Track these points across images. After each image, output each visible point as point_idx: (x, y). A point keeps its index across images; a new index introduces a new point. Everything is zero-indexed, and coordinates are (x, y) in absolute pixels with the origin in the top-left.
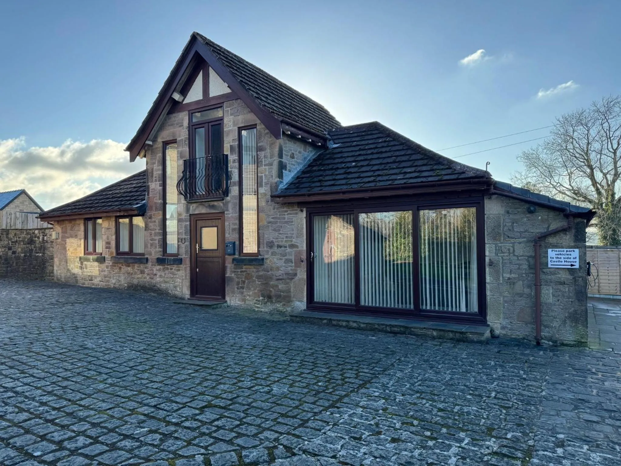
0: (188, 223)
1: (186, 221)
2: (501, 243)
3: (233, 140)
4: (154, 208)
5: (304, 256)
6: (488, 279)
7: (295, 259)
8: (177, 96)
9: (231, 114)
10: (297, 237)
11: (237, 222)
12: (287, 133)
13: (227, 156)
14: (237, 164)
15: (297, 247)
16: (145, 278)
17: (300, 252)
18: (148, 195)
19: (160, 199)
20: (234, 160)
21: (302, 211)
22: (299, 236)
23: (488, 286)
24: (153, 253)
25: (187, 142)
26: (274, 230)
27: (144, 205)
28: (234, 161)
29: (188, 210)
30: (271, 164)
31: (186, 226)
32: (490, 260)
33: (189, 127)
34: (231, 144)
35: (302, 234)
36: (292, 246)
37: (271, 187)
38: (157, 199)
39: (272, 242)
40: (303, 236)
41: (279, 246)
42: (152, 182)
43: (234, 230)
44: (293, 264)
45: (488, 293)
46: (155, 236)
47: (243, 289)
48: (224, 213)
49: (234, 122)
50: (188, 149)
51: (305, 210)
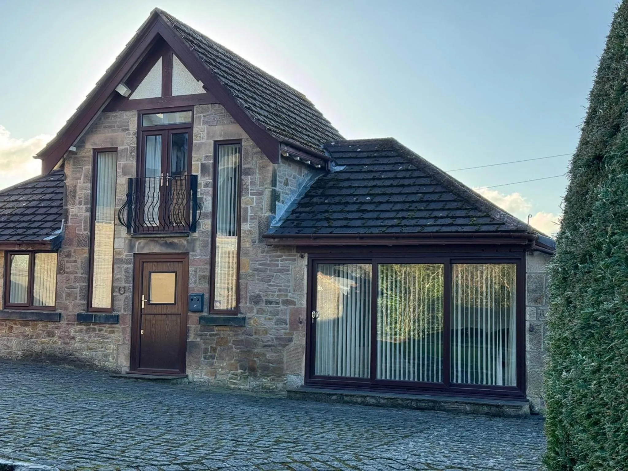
0: (131, 266)
1: (127, 263)
2: (543, 306)
3: (207, 156)
4: (75, 243)
5: (303, 316)
6: (528, 348)
7: (290, 319)
8: (122, 90)
9: (205, 123)
10: (294, 291)
11: (208, 267)
12: (285, 155)
13: (196, 177)
14: (210, 190)
15: (294, 303)
16: (54, 343)
17: (298, 311)
18: (66, 222)
19: (85, 230)
20: (207, 184)
21: (302, 257)
22: (297, 288)
23: (528, 355)
24: (71, 308)
25: (134, 154)
26: (263, 280)
27: (59, 237)
28: (207, 185)
29: (131, 247)
30: (261, 194)
31: (127, 270)
32: (530, 325)
33: (138, 133)
34: (204, 162)
35: (301, 288)
36: (287, 302)
37: (259, 222)
38: (80, 230)
39: (259, 296)
40: (303, 290)
41: (268, 302)
42: (73, 204)
43: (202, 277)
44: (288, 326)
45: (528, 363)
46: (75, 282)
47: (214, 358)
48: (188, 253)
49: (208, 133)
50: (135, 163)
51: (306, 255)
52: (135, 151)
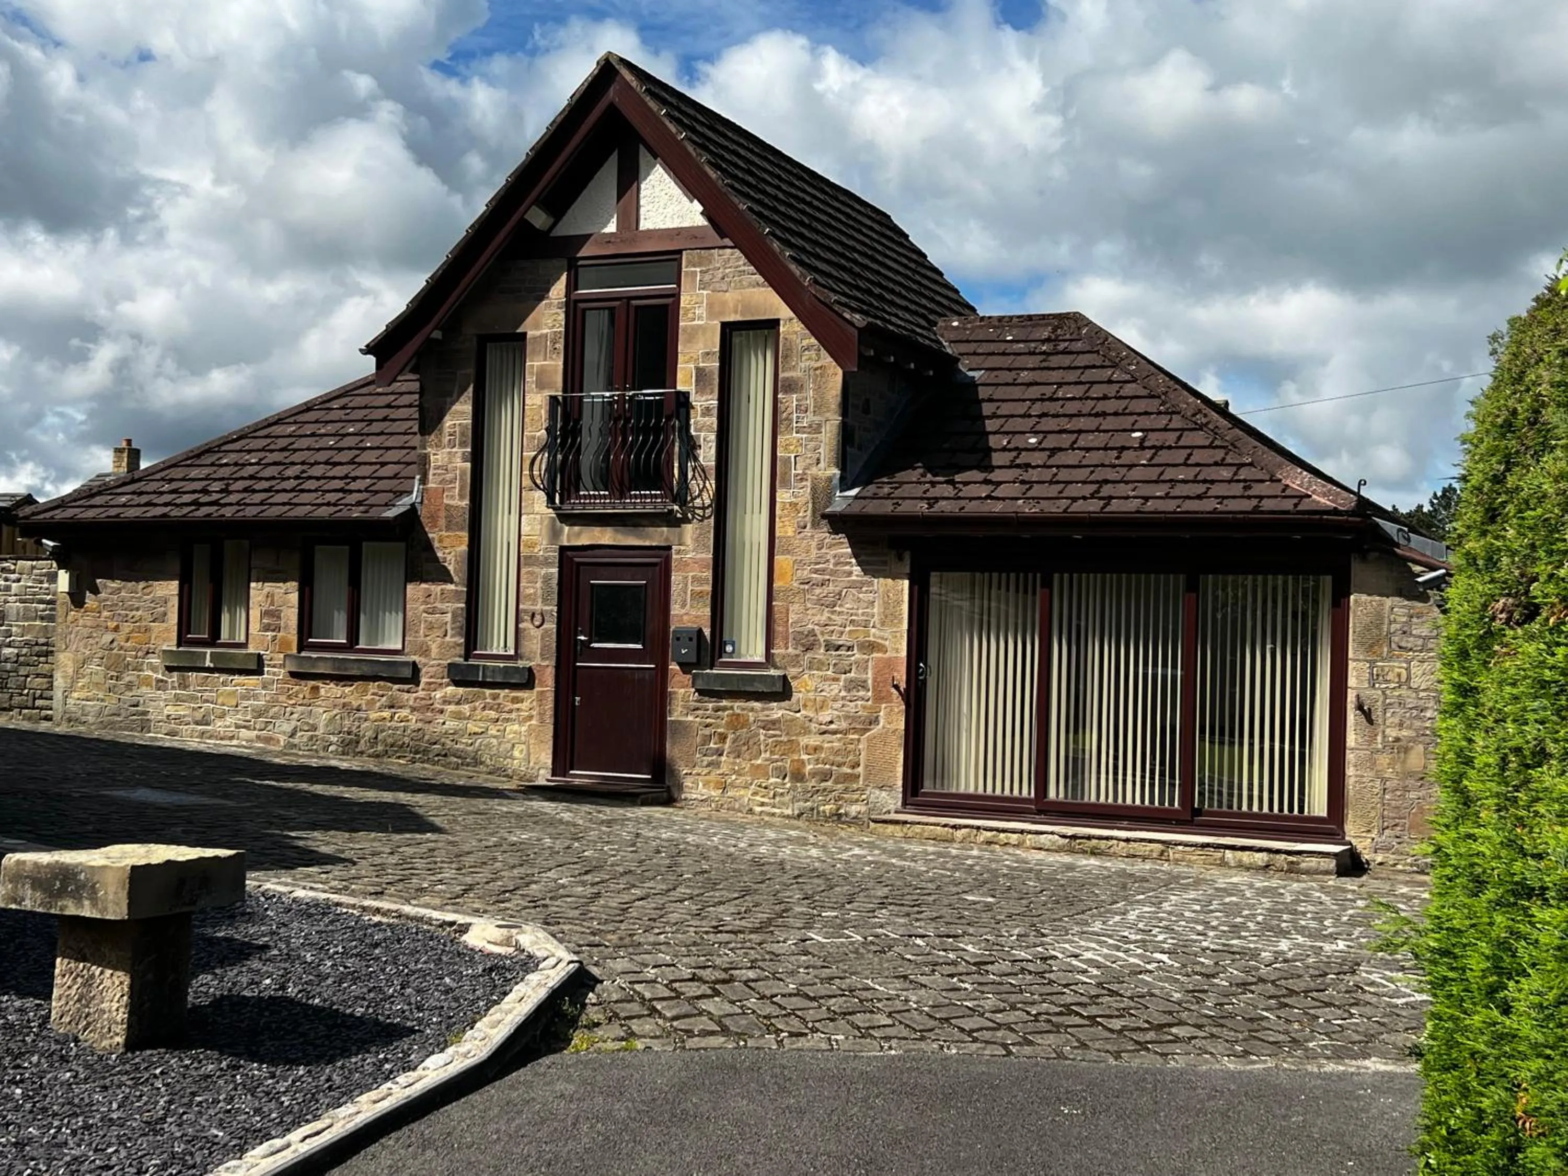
0: (555, 570)
1: (546, 563)
2: (1383, 660)
3: (708, 354)
4: (442, 522)
5: (901, 677)
6: (1351, 739)
7: (875, 680)
8: (538, 218)
9: (704, 285)
10: (883, 624)
11: (708, 574)
12: (867, 354)
13: (686, 395)
14: (713, 421)
15: (881, 648)
16: (404, 720)
17: (890, 664)
18: (424, 481)
19: (462, 497)
20: (708, 409)
21: (900, 558)
22: (888, 618)
23: (1350, 756)
24: (434, 650)
25: (560, 346)
26: (820, 602)
27: (413, 510)
28: (707, 411)
29: (555, 534)
30: (816, 429)
31: (547, 579)
32: (1358, 697)
33: (567, 304)
34: (701, 365)
35: (897, 617)
36: (872, 647)
37: (814, 489)
38: (452, 497)
39: (812, 633)
40: (900, 622)
41: (829, 646)
42: (438, 446)
43: (697, 596)
44: (870, 694)
45: (1350, 771)
46: (442, 601)
47: (721, 755)
48: (669, 548)
49: (710, 306)
50: (560, 363)
51: (907, 556)
52: (562, 340)
